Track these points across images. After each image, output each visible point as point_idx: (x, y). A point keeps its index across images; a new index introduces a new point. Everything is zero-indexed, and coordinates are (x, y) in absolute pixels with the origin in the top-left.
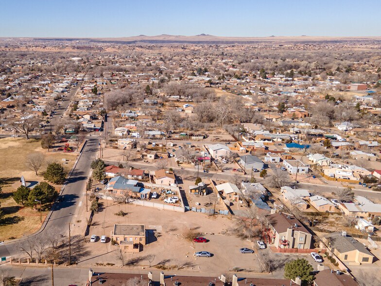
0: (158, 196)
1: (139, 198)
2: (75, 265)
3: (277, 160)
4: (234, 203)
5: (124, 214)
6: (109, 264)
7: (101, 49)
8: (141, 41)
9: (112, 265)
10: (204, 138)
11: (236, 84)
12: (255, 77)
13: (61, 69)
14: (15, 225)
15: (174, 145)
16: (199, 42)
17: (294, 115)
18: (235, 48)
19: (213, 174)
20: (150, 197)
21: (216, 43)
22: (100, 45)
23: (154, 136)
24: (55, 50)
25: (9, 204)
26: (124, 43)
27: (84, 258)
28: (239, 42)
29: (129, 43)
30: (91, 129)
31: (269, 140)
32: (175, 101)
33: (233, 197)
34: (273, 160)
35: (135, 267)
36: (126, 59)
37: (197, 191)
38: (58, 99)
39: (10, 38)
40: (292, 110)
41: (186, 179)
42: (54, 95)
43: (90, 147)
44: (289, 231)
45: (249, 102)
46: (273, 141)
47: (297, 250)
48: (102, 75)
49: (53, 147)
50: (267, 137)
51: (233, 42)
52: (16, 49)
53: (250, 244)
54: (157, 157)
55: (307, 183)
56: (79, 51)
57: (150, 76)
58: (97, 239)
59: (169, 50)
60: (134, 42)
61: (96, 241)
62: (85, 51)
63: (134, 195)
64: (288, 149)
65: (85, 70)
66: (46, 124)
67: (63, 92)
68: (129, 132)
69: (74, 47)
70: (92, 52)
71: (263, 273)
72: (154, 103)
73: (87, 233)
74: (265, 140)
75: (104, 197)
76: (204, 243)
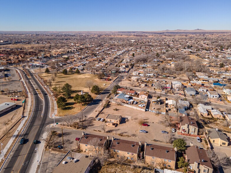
0: (137, 103)
1: (128, 104)
2: (85, 130)
3: (205, 91)
4: (171, 109)
5: (117, 110)
6: (99, 131)
7: (146, 36)
8: (167, 33)
9: (100, 131)
10: (174, 78)
11: (204, 53)
12: (216, 50)
13: (124, 45)
14: (70, 110)
15: (157, 81)
16: (195, 33)
17: (227, 69)
18: (213, 36)
19: (169, 95)
20: (133, 104)
21: (204, 33)
22: (146, 34)
23: (150, 76)
24: (126, 37)
25: (72, 101)
26: (158, 33)
27: (90, 127)
28: (216, 33)
29: (161, 33)
30: (123, 71)
31: (206, 81)
32: (169, 60)
33: (172, 107)
34: (203, 90)
35: (110, 134)
36: (156, 41)
37: (156, 102)
38: (116, 58)
39: (108, 32)
40: (227, 66)
41: (154, 96)
42: (115, 56)
43: (119, 80)
44: (186, 125)
45: (205, 62)
46: (208, 81)
47: (190, 135)
48: (141, 48)
49: (103, 79)
50: (205, 79)
51: (213, 33)
52: (110, 36)
53: (168, 129)
54: (146, 85)
55: (215, 103)
56: (136, 37)
57: (163, 49)
58: (100, 119)
59: (179, 37)
60: (163, 33)
61: (99, 120)
62: (139, 37)
63: (125, 102)
64: (214, 86)
65: (135, 45)
66: (105, 69)
67: (120, 55)
68: (139, 73)
69: (134, 35)
70: (143, 37)
71: (167, 144)
72: (158, 61)
73: (97, 117)
74: (204, 81)
75: (113, 102)
76: (146, 127)
